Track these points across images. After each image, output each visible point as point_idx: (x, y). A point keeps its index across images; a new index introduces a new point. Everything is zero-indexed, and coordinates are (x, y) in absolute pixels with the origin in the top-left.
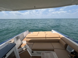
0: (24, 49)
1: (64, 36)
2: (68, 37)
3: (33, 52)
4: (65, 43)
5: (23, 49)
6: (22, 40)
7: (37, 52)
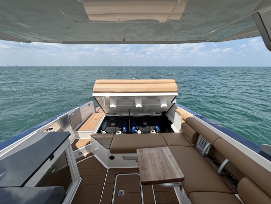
0: (85, 154)
1: (191, 115)
2: (201, 117)
3: (112, 158)
4: (194, 132)
5: (81, 153)
6: (77, 130)
7: (123, 157)
